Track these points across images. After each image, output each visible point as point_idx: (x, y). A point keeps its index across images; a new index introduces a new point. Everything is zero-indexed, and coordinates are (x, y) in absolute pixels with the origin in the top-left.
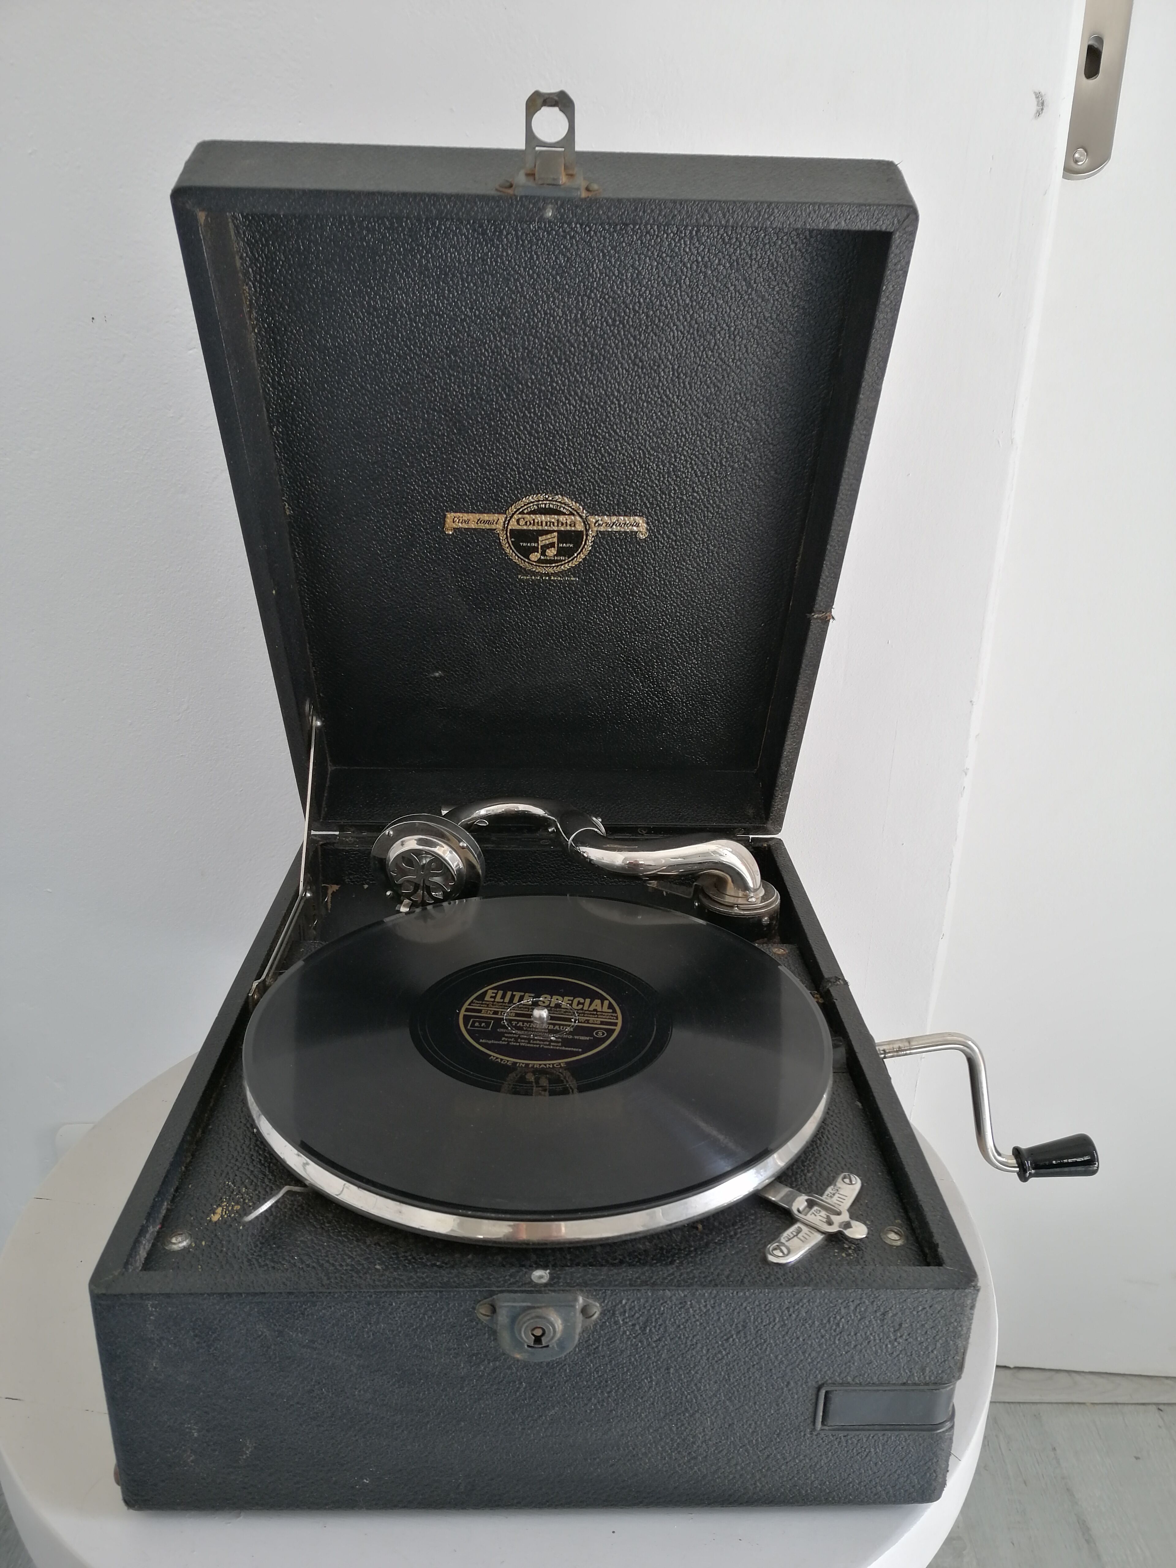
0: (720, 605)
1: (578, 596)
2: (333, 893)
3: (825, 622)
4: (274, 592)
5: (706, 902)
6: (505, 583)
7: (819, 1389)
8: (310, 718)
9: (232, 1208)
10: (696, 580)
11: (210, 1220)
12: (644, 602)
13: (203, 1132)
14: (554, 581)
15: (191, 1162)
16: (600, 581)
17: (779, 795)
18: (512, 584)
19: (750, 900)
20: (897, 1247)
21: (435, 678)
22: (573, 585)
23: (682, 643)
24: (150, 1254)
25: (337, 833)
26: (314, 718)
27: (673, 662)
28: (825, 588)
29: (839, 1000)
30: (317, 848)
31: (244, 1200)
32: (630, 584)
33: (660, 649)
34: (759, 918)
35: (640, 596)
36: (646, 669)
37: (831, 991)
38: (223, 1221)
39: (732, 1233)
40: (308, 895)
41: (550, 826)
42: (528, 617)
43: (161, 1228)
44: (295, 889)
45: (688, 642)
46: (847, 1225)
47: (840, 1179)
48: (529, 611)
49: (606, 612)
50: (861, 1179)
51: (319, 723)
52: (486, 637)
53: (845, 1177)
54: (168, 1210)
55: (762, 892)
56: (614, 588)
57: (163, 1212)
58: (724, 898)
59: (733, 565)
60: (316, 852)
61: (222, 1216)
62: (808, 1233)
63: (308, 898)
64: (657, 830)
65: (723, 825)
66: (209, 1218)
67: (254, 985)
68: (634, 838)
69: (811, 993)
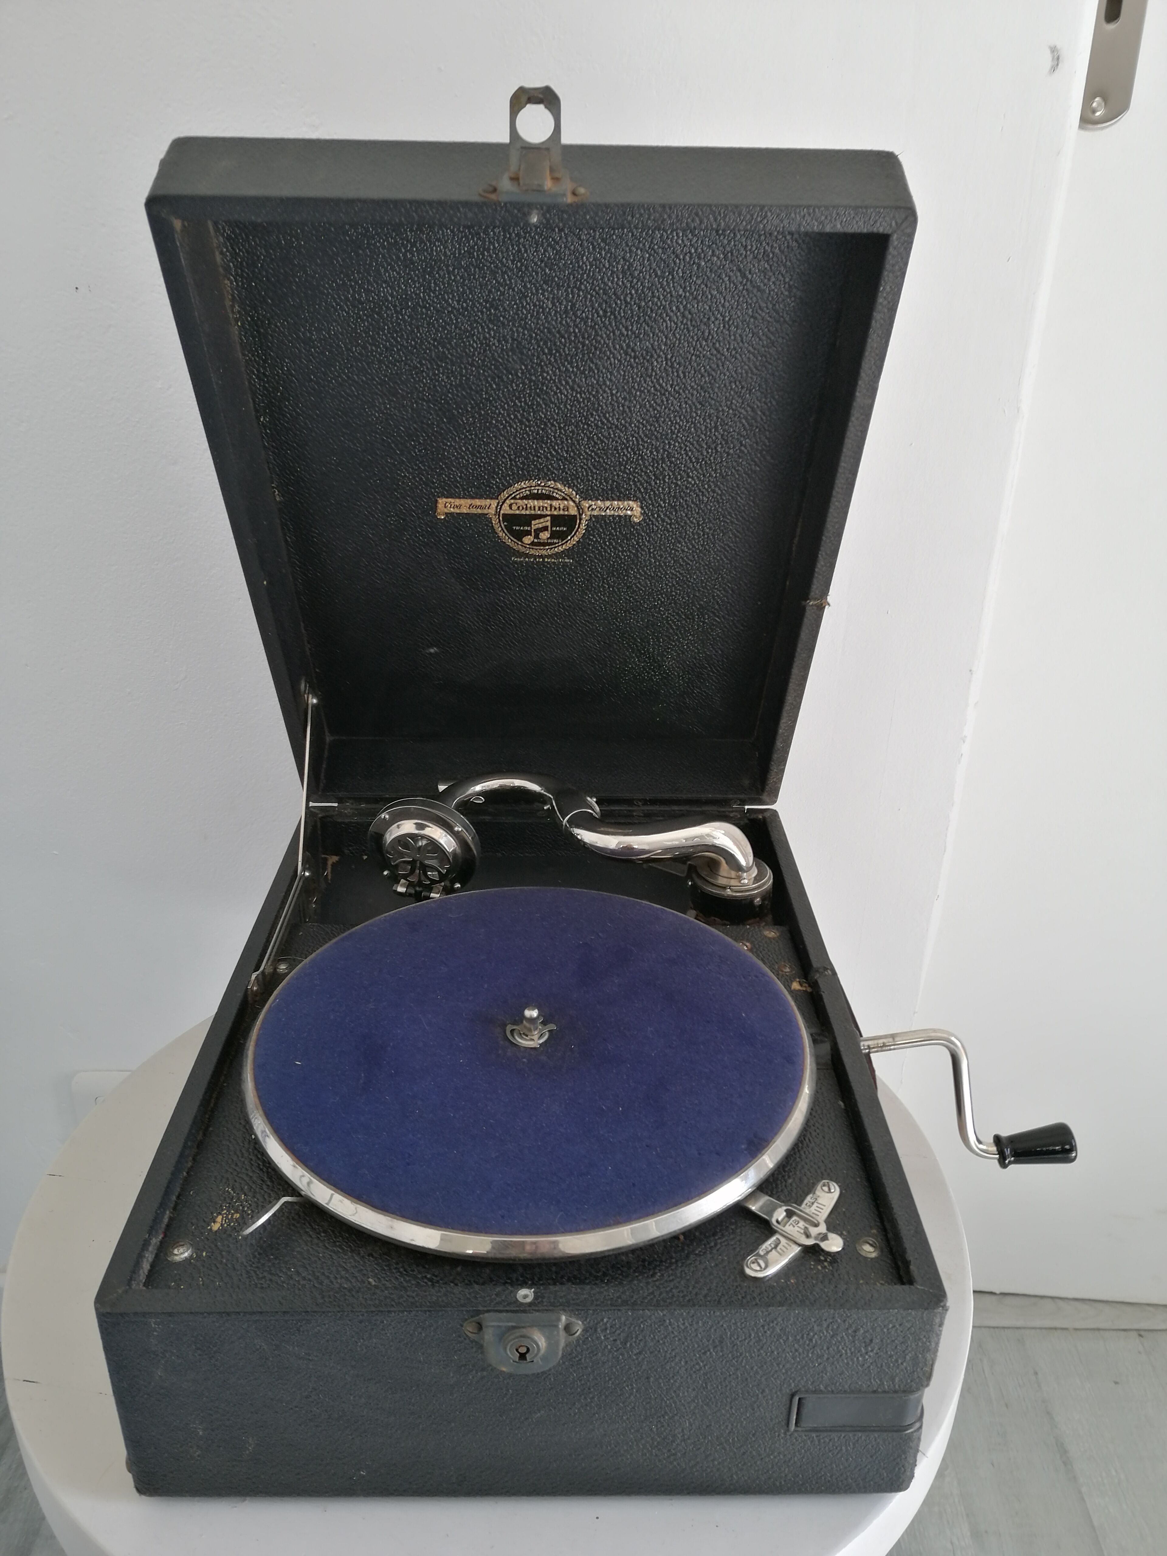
0: (715, 585)
1: (572, 576)
2: (333, 865)
3: (821, 609)
4: (265, 583)
5: (699, 883)
6: (498, 565)
7: (793, 1395)
8: (306, 696)
9: (232, 1217)
10: (691, 561)
11: (211, 1229)
12: (639, 582)
13: (204, 1135)
14: (547, 562)
15: (192, 1167)
16: (595, 562)
17: (774, 768)
18: (505, 565)
19: (742, 882)
20: (872, 1259)
21: (431, 654)
22: (567, 566)
23: (678, 621)
24: (153, 1266)
25: (336, 805)
26: (310, 696)
27: (669, 638)
28: (820, 577)
29: (826, 993)
30: (316, 822)
31: (243, 1207)
32: (625, 565)
33: (655, 626)
34: (751, 899)
35: (635, 577)
36: (642, 645)
37: (820, 982)
38: (223, 1230)
39: (712, 1244)
40: (307, 874)
41: (545, 803)
42: (523, 596)
43: (163, 1238)
44: (293, 871)
45: (685, 619)
46: (825, 1238)
47: (819, 1187)
48: (523, 591)
49: (600, 592)
50: (839, 1186)
51: (315, 701)
52: (481, 615)
53: (824, 1185)
54: (171, 1219)
55: (754, 872)
56: (609, 569)
57: (166, 1220)
58: (716, 879)
59: (729, 547)
60: (314, 827)
61: (222, 1225)
62: (786, 1245)
63: (307, 878)
64: (654, 802)
65: (719, 796)
66: (209, 1228)
67: (254, 976)
68: (630, 811)
69: (799, 982)
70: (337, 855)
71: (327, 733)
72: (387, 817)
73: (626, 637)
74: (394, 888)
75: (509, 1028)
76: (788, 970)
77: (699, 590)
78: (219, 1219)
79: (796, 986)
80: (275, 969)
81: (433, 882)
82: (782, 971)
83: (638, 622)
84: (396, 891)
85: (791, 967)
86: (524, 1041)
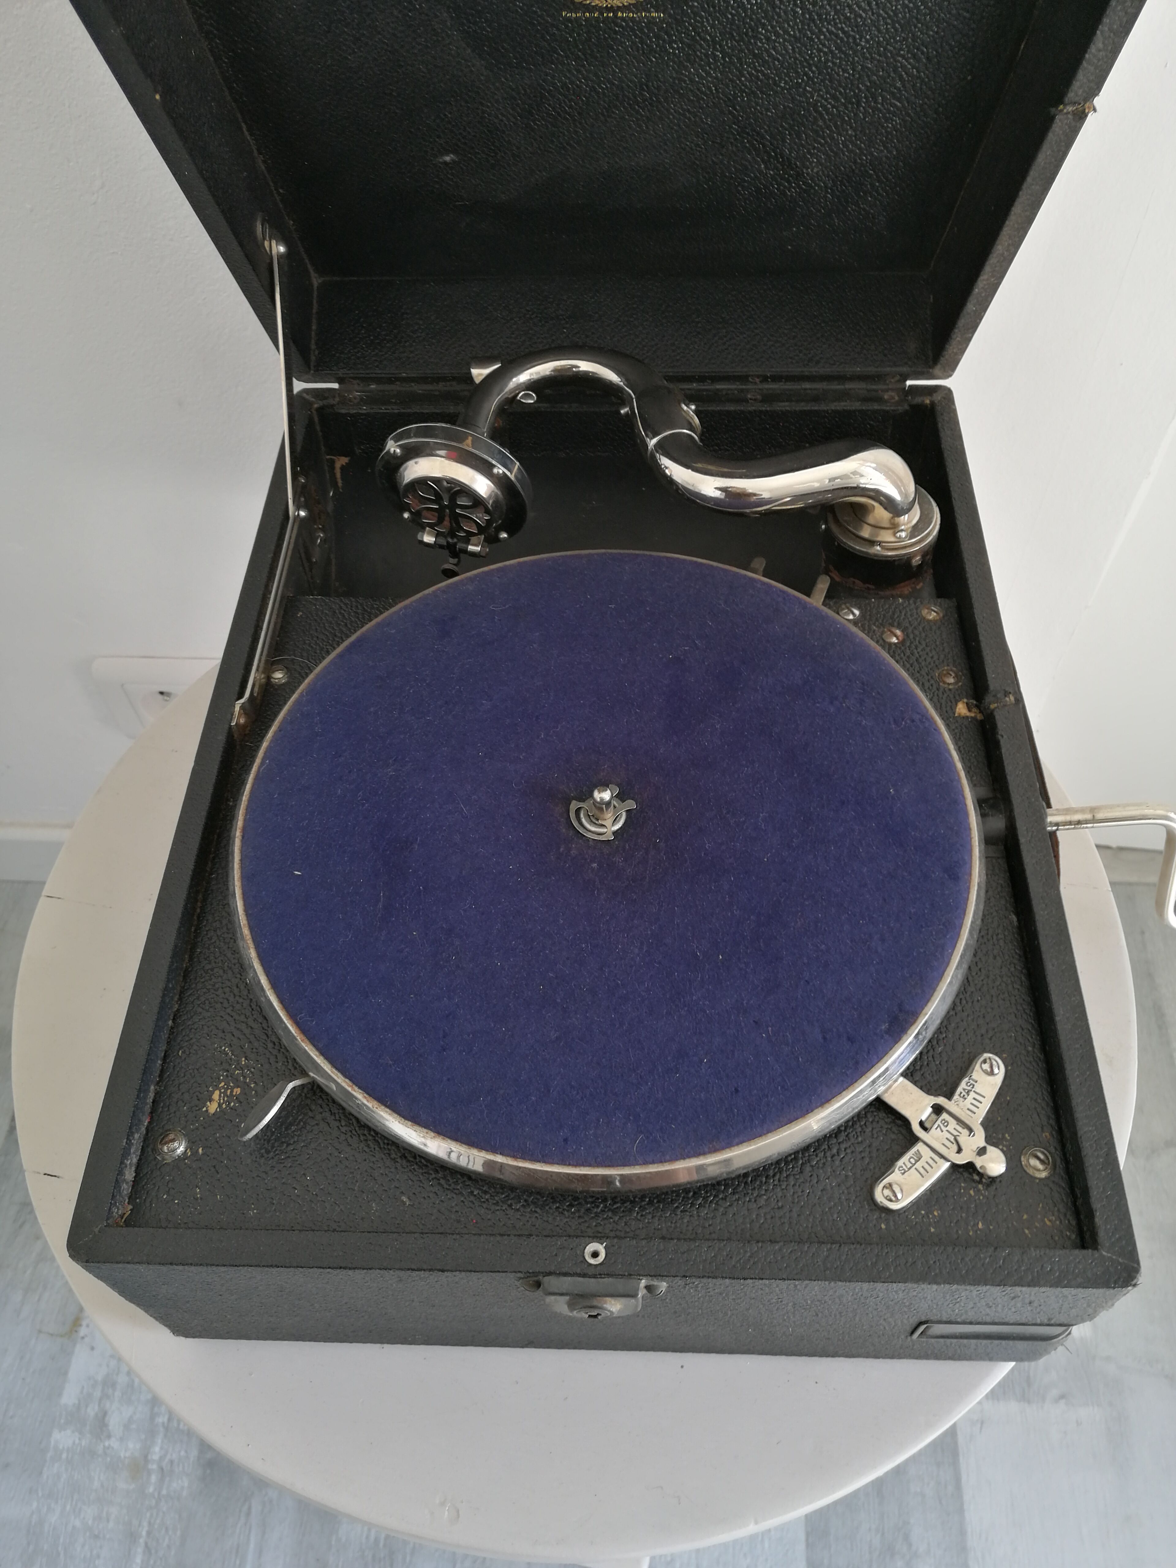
0: (901, 49)
1: (664, 41)
2: (343, 468)
3: (1081, 117)
4: (158, 97)
5: (835, 529)
6: (540, 24)
7: (921, 1323)
8: (266, 244)
9: (232, 1092)
10: (864, 11)
11: (207, 1111)
12: (774, 48)
13: (191, 959)
14: (622, 19)
15: (178, 1010)
16: (701, 17)
18: (553, 25)
19: (898, 535)
20: (1040, 1179)
21: (445, 163)
22: (655, 24)
23: (833, 107)
24: (139, 1168)
25: (336, 386)
26: (274, 243)
27: (816, 132)
28: (1092, 68)
31: (245, 1077)
32: (751, 19)
33: (796, 116)
34: (909, 558)
35: (768, 39)
36: (772, 144)
37: (997, 714)
38: (221, 1113)
39: (835, 1151)
40: (303, 513)
41: (623, 404)
42: (583, 75)
43: (149, 1122)
44: (283, 507)
45: (843, 104)
46: (982, 1152)
47: (977, 1067)
48: (584, 66)
49: (709, 64)
50: (1006, 1067)
51: (282, 249)
52: (518, 105)
53: (985, 1062)
54: (157, 1093)
55: (915, 515)
56: (725, 27)
57: (151, 1095)
58: (861, 528)
61: (220, 1105)
62: (929, 1161)
63: (303, 520)
64: (776, 378)
65: (871, 370)
66: (204, 1109)
67: (237, 708)
68: (742, 390)
69: (967, 703)
70: (346, 456)
71: (313, 274)
72: (398, 451)
73: (748, 134)
74: (419, 538)
75: (574, 805)
76: (951, 680)
77: (872, 58)
78: (216, 1095)
79: (961, 709)
80: (269, 678)
81: (470, 534)
82: (944, 683)
83: (768, 110)
84: (422, 542)
85: (956, 676)
86: (593, 829)
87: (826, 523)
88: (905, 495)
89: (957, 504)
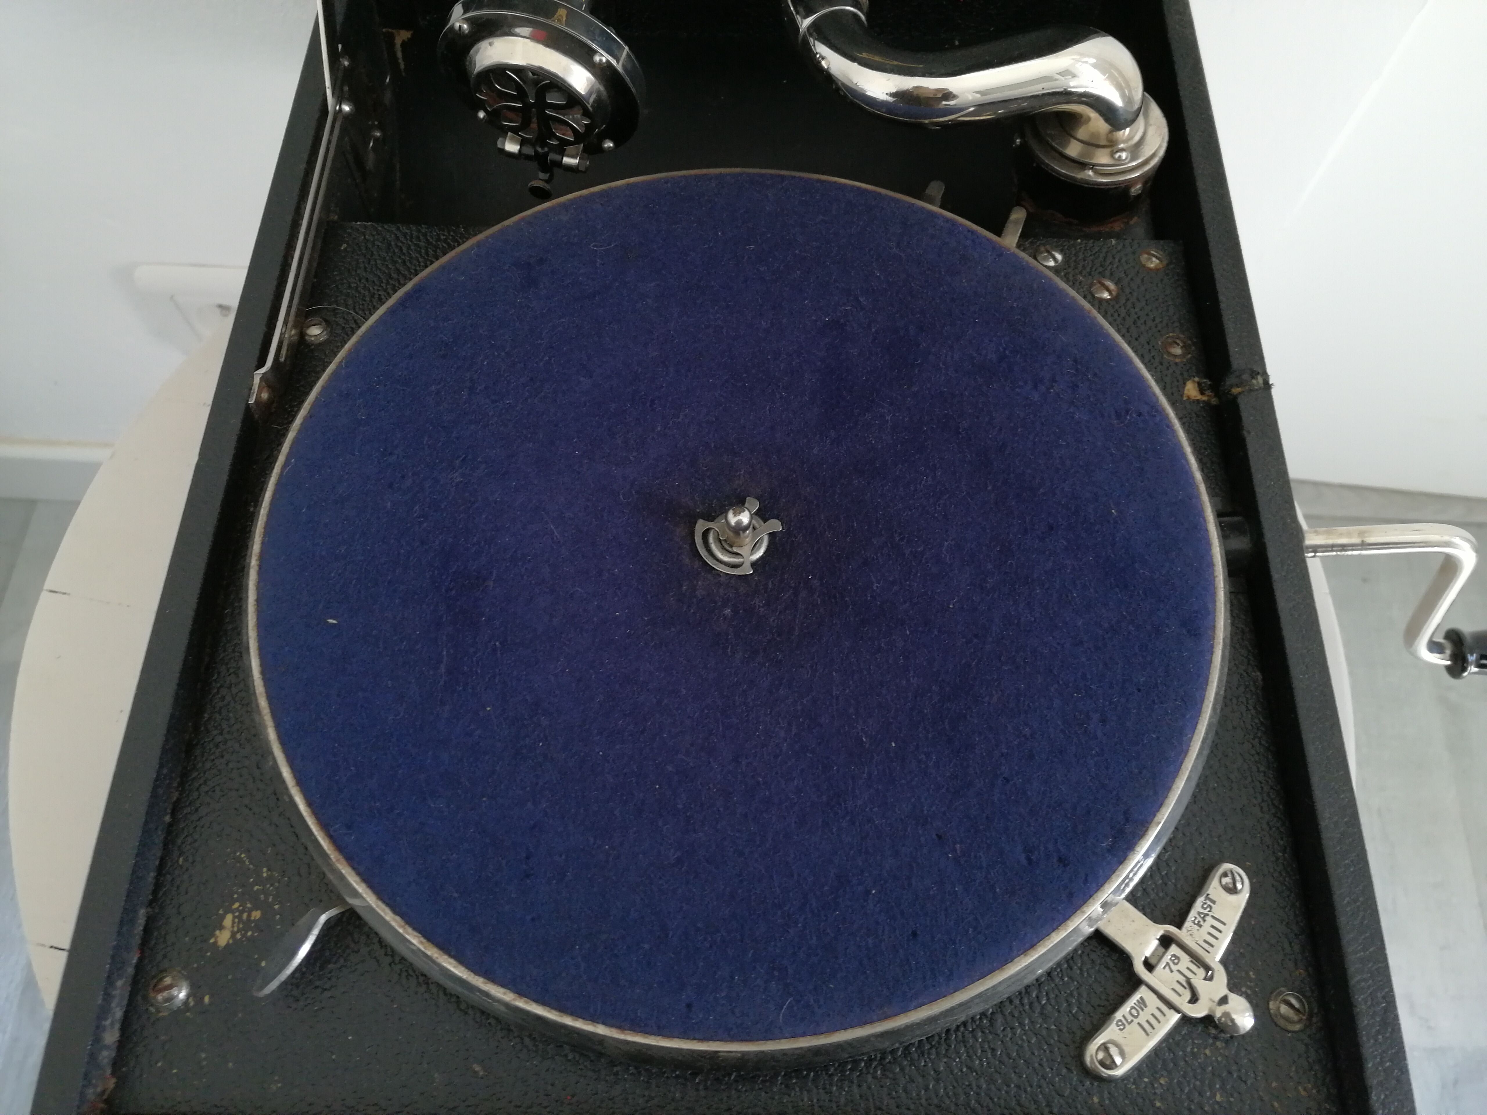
2: (404, 44)
9: (249, 915)
11: (215, 943)
15: (179, 800)
19: (1117, 156)
20: (1293, 1033)
24: (126, 1022)
29: (1253, 433)
31: (266, 895)
34: (1127, 186)
37: (1242, 402)
38: (235, 946)
40: (346, 108)
44: (320, 99)
46: (1224, 1001)
47: (1215, 881)
53: (1225, 875)
54: (149, 919)
55: (1139, 128)
57: (141, 921)
58: (1069, 145)
61: (233, 935)
62: (1158, 1014)
63: (347, 117)
66: (212, 941)
67: (257, 380)
69: (1199, 384)
70: (407, 29)
72: (466, 24)
74: (499, 146)
75: (701, 526)
76: (1177, 351)
78: (228, 920)
79: (1191, 390)
80: (302, 335)
81: (564, 143)
82: (1169, 354)
84: (502, 151)
85: (1184, 347)
86: (726, 558)
87: (1022, 137)
88: (1128, 100)
89: (1188, 114)
